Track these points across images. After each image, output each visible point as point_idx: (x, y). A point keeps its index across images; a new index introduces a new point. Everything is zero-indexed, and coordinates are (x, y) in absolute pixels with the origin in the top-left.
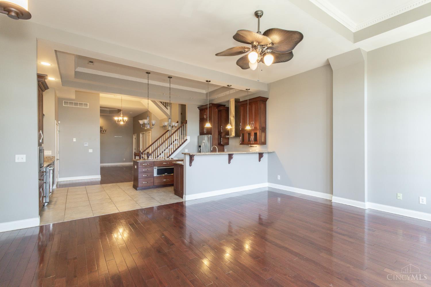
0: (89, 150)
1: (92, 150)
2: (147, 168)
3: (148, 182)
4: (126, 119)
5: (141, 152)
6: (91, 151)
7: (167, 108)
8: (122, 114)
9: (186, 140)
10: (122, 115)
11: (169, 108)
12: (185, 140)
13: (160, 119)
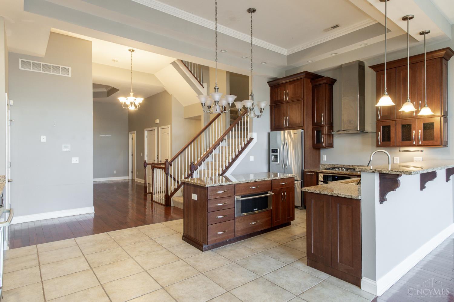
0: (73, 159)
1: (77, 158)
2: (224, 201)
3: (225, 232)
4: (140, 100)
5: (169, 161)
6: (75, 160)
7: (202, 86)
8: (133, 92)
9: (251, 139)
10: (132, 94)
11: (205, 85)
12: (249, 139)
13: (184, 105)
